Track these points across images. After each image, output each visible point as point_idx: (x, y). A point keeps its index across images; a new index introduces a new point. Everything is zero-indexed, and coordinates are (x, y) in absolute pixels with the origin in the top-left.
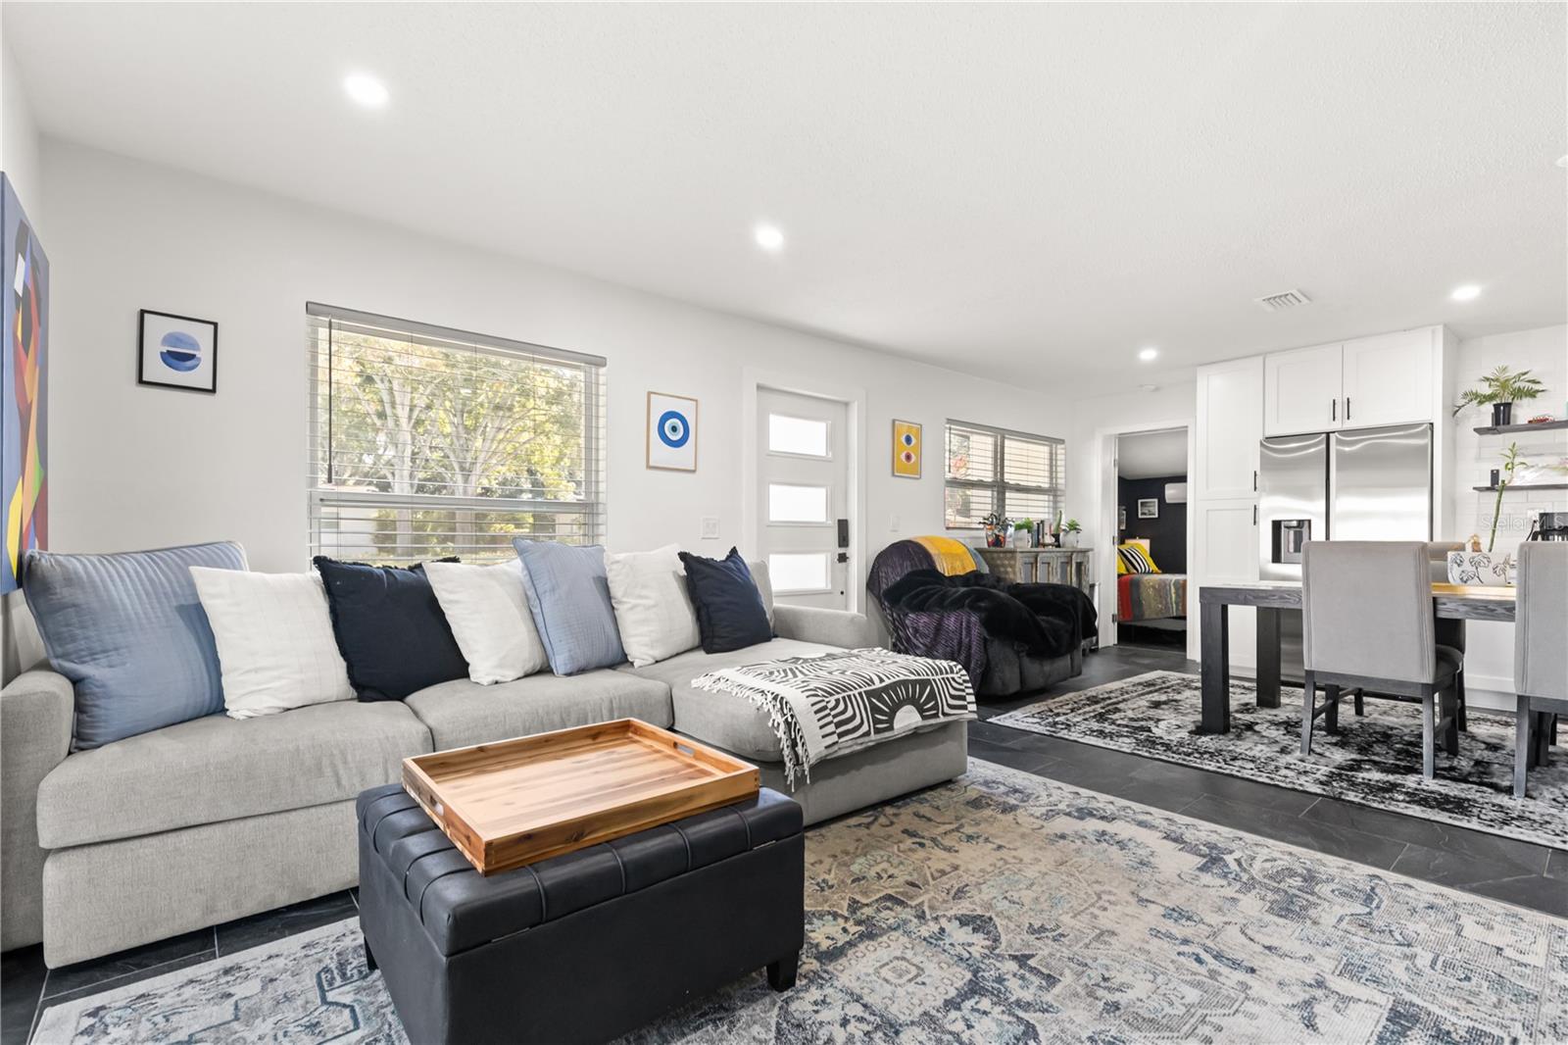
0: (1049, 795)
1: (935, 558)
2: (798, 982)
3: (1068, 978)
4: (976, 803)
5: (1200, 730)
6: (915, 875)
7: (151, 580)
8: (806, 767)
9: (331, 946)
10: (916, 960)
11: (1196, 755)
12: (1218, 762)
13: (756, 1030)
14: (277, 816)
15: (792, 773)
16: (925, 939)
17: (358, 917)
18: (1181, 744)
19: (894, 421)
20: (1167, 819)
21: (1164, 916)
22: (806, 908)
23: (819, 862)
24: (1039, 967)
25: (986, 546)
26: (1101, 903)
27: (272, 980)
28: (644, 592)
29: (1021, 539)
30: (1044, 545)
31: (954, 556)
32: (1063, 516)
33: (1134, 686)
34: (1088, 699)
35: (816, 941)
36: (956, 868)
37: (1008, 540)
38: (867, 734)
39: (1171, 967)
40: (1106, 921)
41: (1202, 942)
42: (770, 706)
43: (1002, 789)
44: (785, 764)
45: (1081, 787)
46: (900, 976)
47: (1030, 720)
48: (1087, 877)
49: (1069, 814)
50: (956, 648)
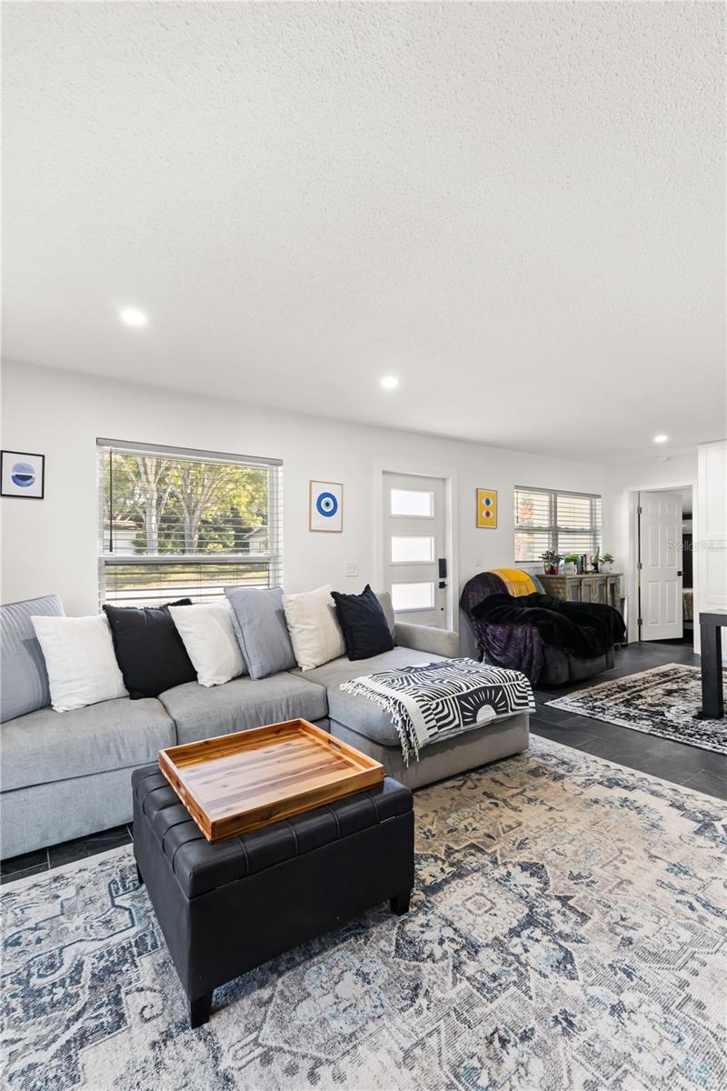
0: (588, 767)
1: (507, 585)
2: (410, 909)
3: (596, 917)
4: (535, 773)
5: (701, 715)
6: (491, 829)
7: (8, 624)
8: (416, 750)
9: (116, 864)
10: (490, 897)
11: (698, 736)
12: (713, 743)
13: (382, 943)
14: (83, 779)
15: (407, 754)
16: (497, 880)
17: (132, 844)
18: (686, 727)
19: (477, 490)
20: (673, 790)
21: (667, 870)
22: (416, 852)
23: (425, 817)
24: (576, 907)
25: (544, 573)
26: (622, 857)
27: (82, 887)
28: (309, 621)
29: (569, 569)
30: (587, 573)
31: (520, 583)
32: (601, 549)
33: (653, 676)
34: (619, 687)
35: (423, 878)
36: (520, 824)
37: (560, 568)
38: (458, 726)
39: (671, 912)
40: (625, 871)
41: (695, 893)
42: (392, 709)
43: (554, 761)
44: (402, 748)
45: (611, 761)
46: (479, 908)
47: (576, 704)
48: (613, 835)
49: (601, 783)
50: (522, 651)
